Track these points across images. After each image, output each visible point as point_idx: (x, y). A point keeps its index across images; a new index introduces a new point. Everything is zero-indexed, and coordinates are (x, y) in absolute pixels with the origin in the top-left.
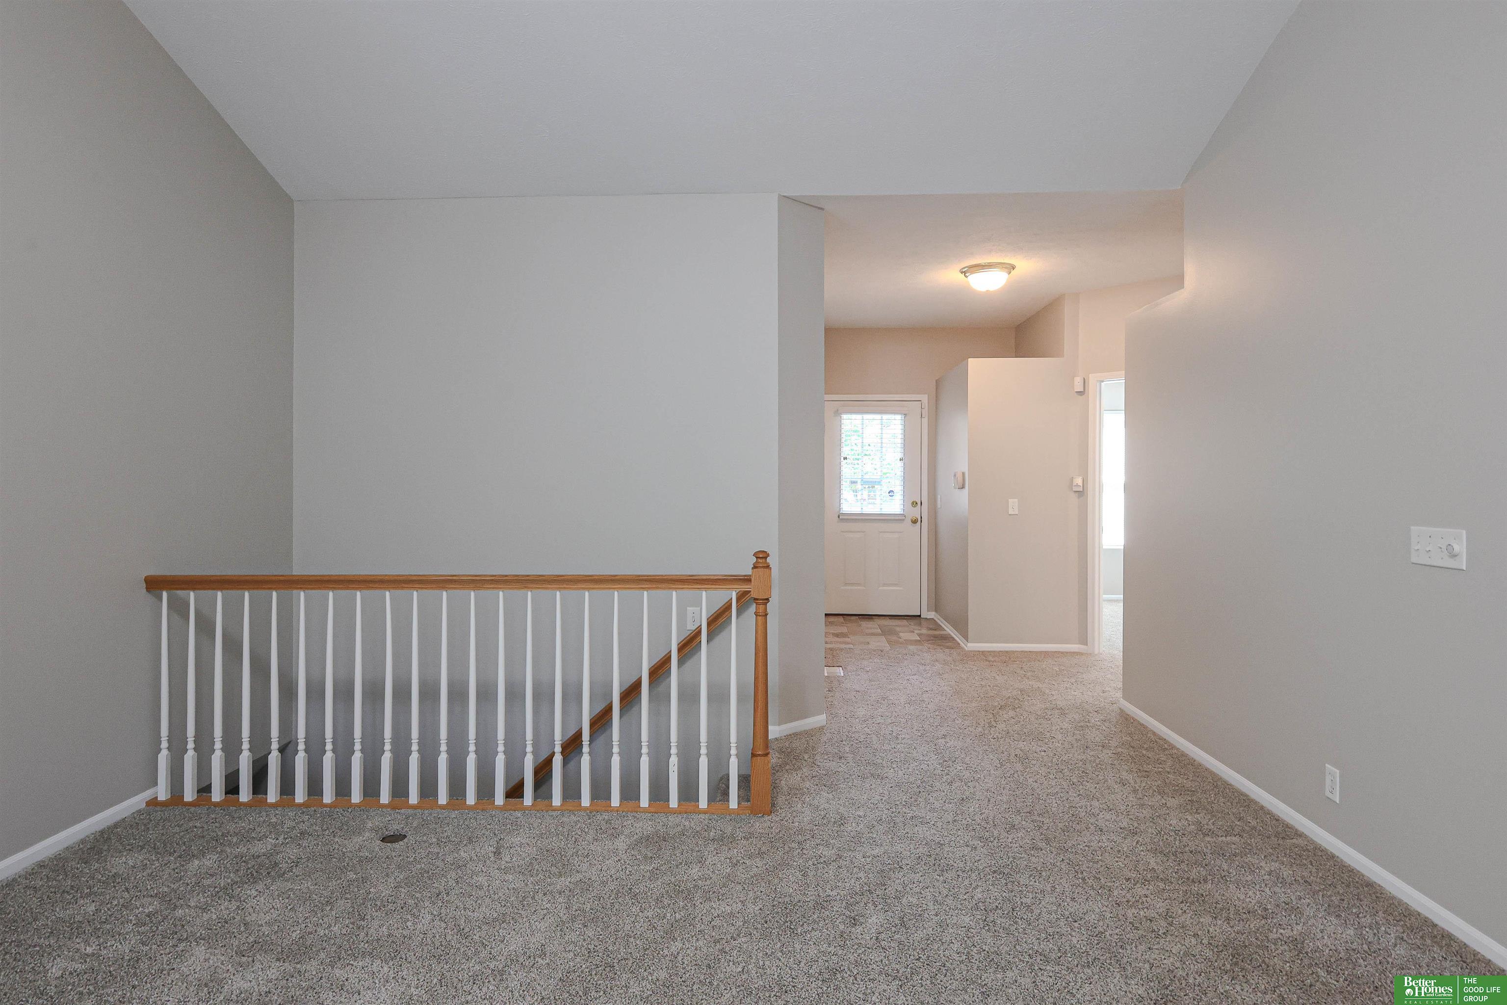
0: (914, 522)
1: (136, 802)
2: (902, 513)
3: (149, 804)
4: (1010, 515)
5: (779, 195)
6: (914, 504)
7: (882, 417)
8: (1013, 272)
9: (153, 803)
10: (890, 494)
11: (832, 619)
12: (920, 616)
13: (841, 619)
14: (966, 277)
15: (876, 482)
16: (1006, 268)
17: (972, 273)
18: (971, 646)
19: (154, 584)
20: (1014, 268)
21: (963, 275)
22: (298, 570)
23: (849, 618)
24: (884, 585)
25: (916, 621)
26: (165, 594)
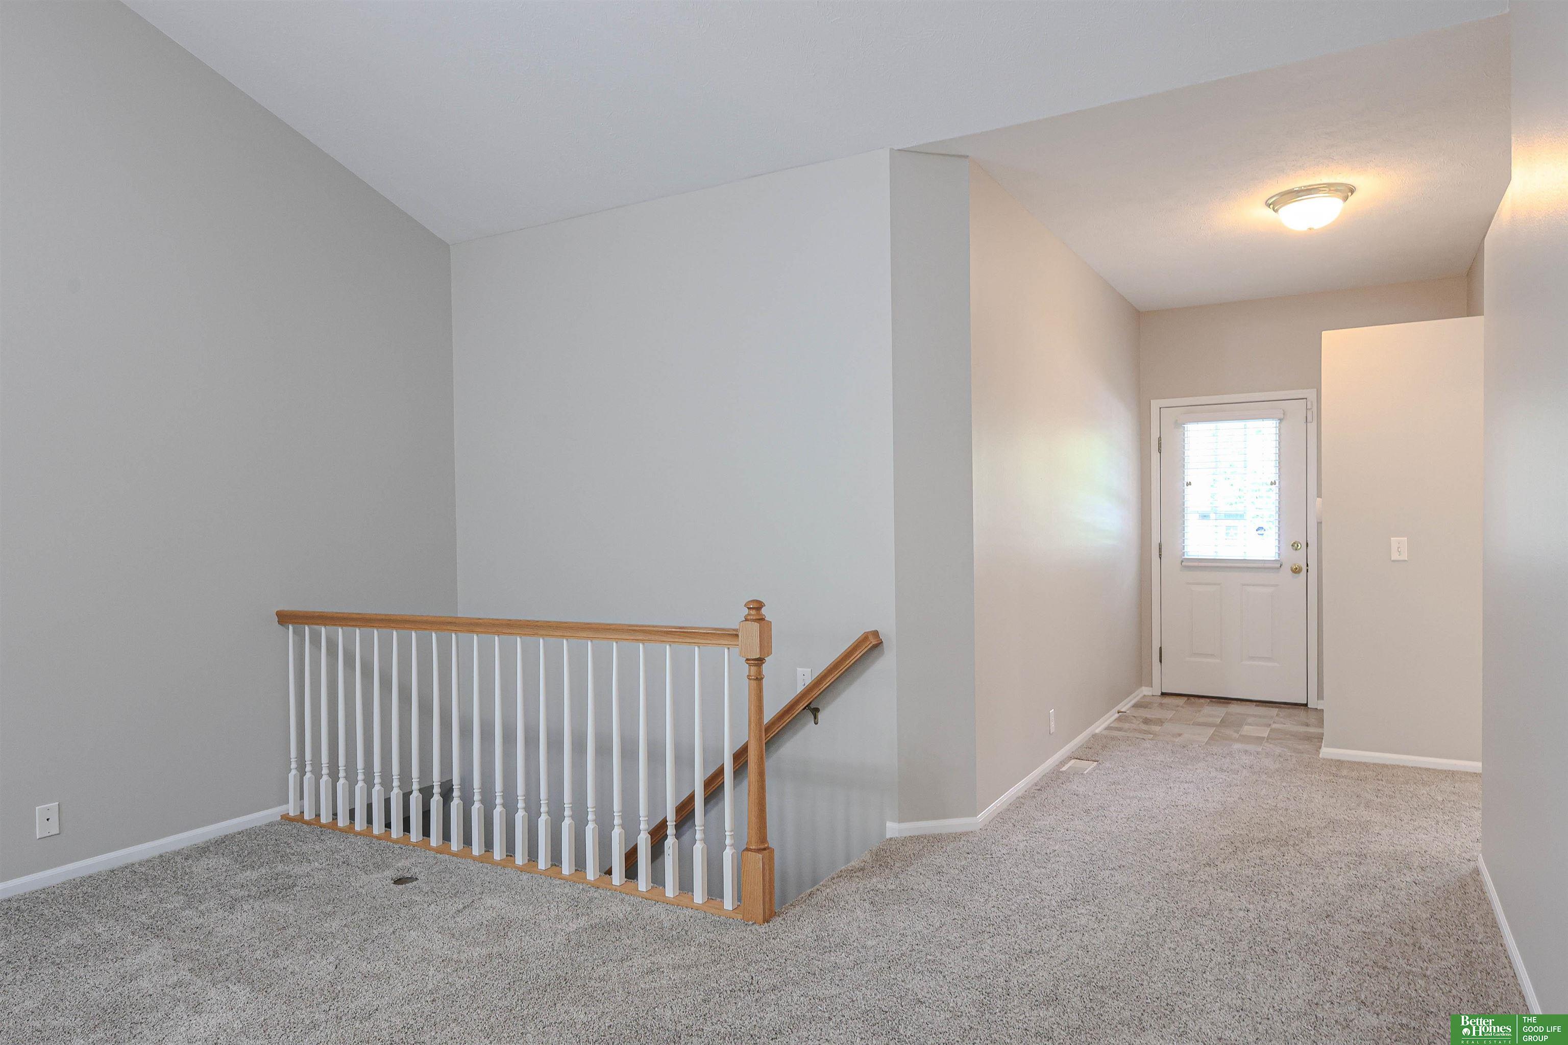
0: (1296, 571)
1: (273, 814)
2: (1277, 558)
3: (282, 817)
4: (1393, 561)
5: (891, 150)
6: (1295, 546)
7: (1245, 425)
8: (1352, 199)
9: (286, 818)
10: (1259, 532)
11: (1167, 700)
12: (1306, 705)
13: (1181, 701)
14: (1276, 211)
15: (1237, 515)
16: (1337, 190)
17: (1285, 203)
18: (1326, 752)
19: (284, 618)
20: (1352, 191)
21: (1270, 211)
22: (463, 612)
23: (1192, 699)
24: (1252, 658)
25: (1301, 713)
26: (291, 627)
